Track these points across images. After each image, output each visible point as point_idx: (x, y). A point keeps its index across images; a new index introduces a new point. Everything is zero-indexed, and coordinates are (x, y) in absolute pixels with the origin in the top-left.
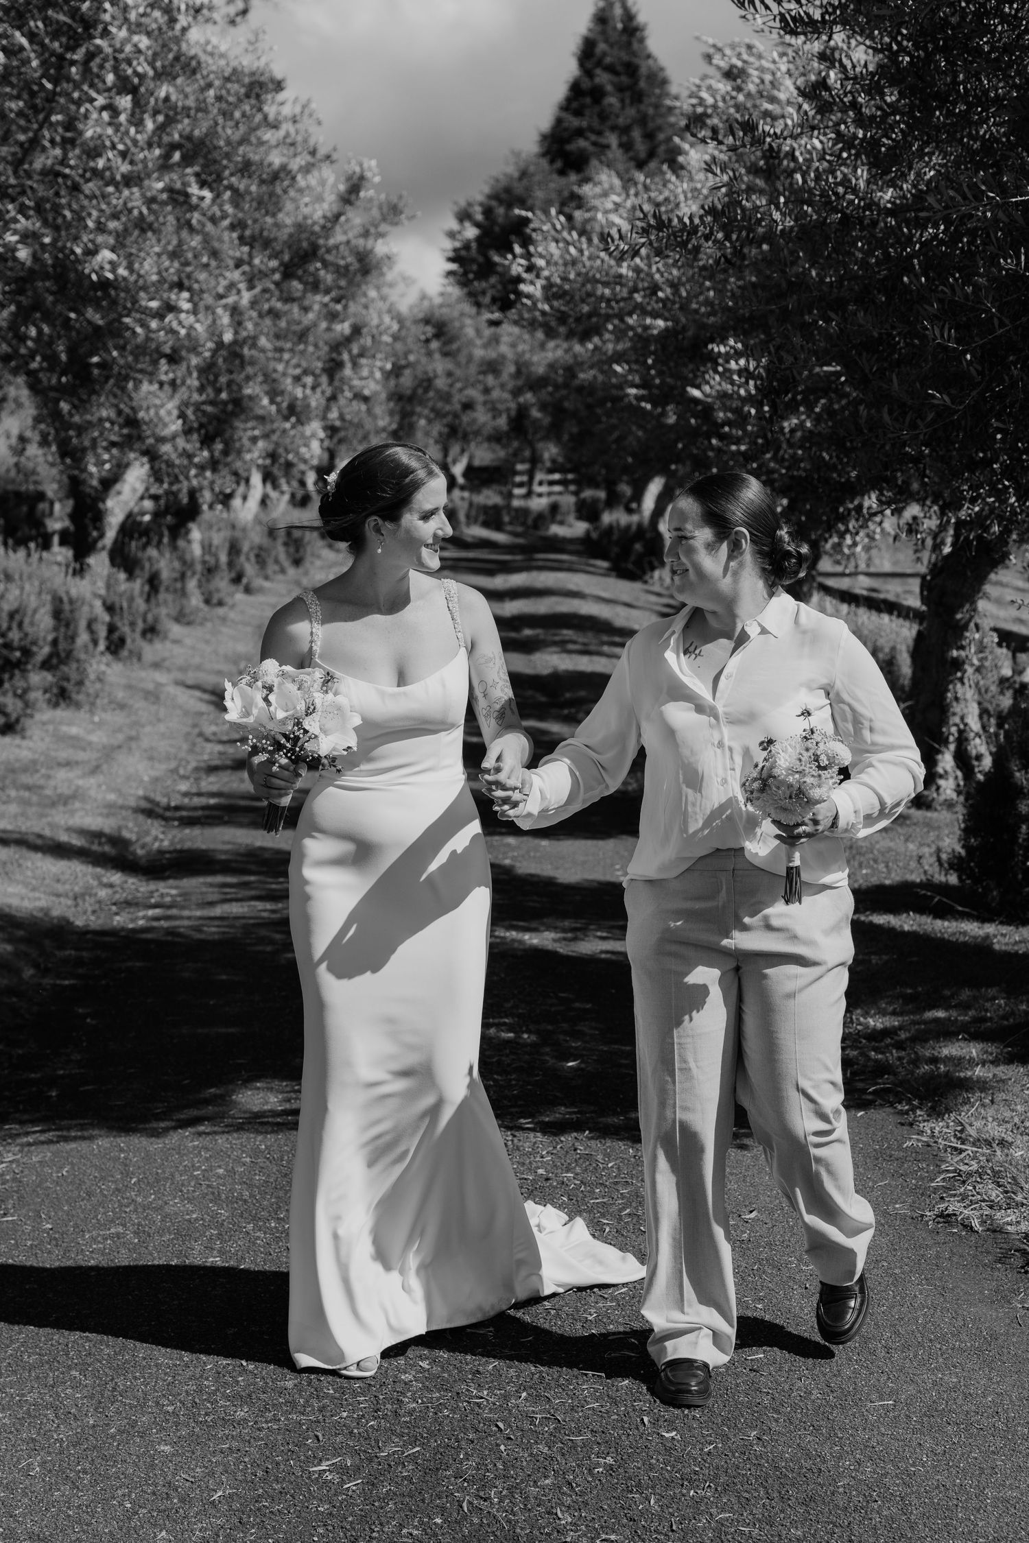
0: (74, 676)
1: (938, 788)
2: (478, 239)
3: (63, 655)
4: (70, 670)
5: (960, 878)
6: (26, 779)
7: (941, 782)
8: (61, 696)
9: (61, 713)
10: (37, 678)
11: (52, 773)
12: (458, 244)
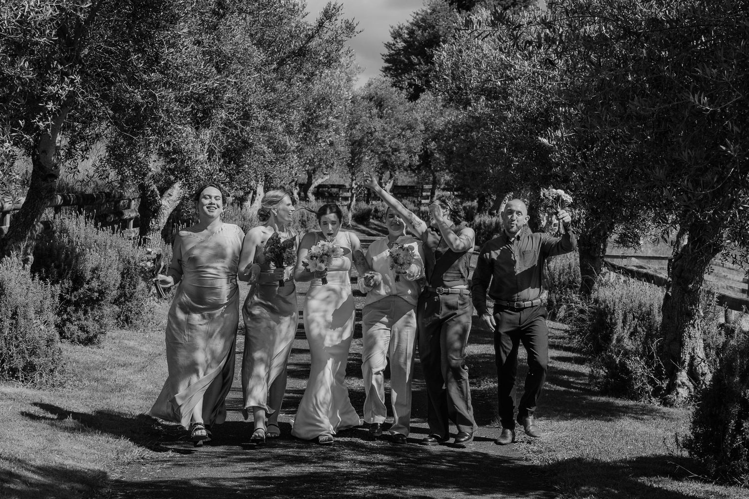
0: (135, 310)
1: (678, 393)
2: (405, 49)
3: (128, 296)
4: (132, 305)
5: (690, 453)
6: (97, 374)
7: (680, 390)
8: (125, 321)
9: (124, 332)
10: (109, 310)
11: (114, 370)
12: (392, 52)
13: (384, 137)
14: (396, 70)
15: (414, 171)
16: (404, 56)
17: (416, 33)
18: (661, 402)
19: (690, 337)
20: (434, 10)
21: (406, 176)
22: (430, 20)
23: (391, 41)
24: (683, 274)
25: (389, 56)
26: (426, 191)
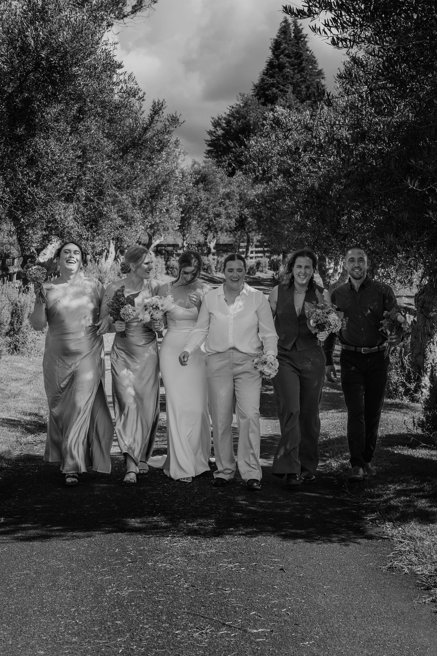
0: (21, 340)
1: (422, 393)
2: (223, 135)
3: (16, 330)
4: (19, 337)
5: (423, 430)
8: (15, 349)
9: (14, 357)
11: (9, 384)
12: (213, 138)
13: (208, 205)
14: (216, 153)
15: (232, 232)
16: (223, 141)
17: (232, 123)
18: (410, 399)
19: (431, 351)
20: (246, 104)
21: (226, 236)
22: (243, 112)
23: (212, 129)
24: (424, 305)
25: (211, 141)
26: (242, 247)
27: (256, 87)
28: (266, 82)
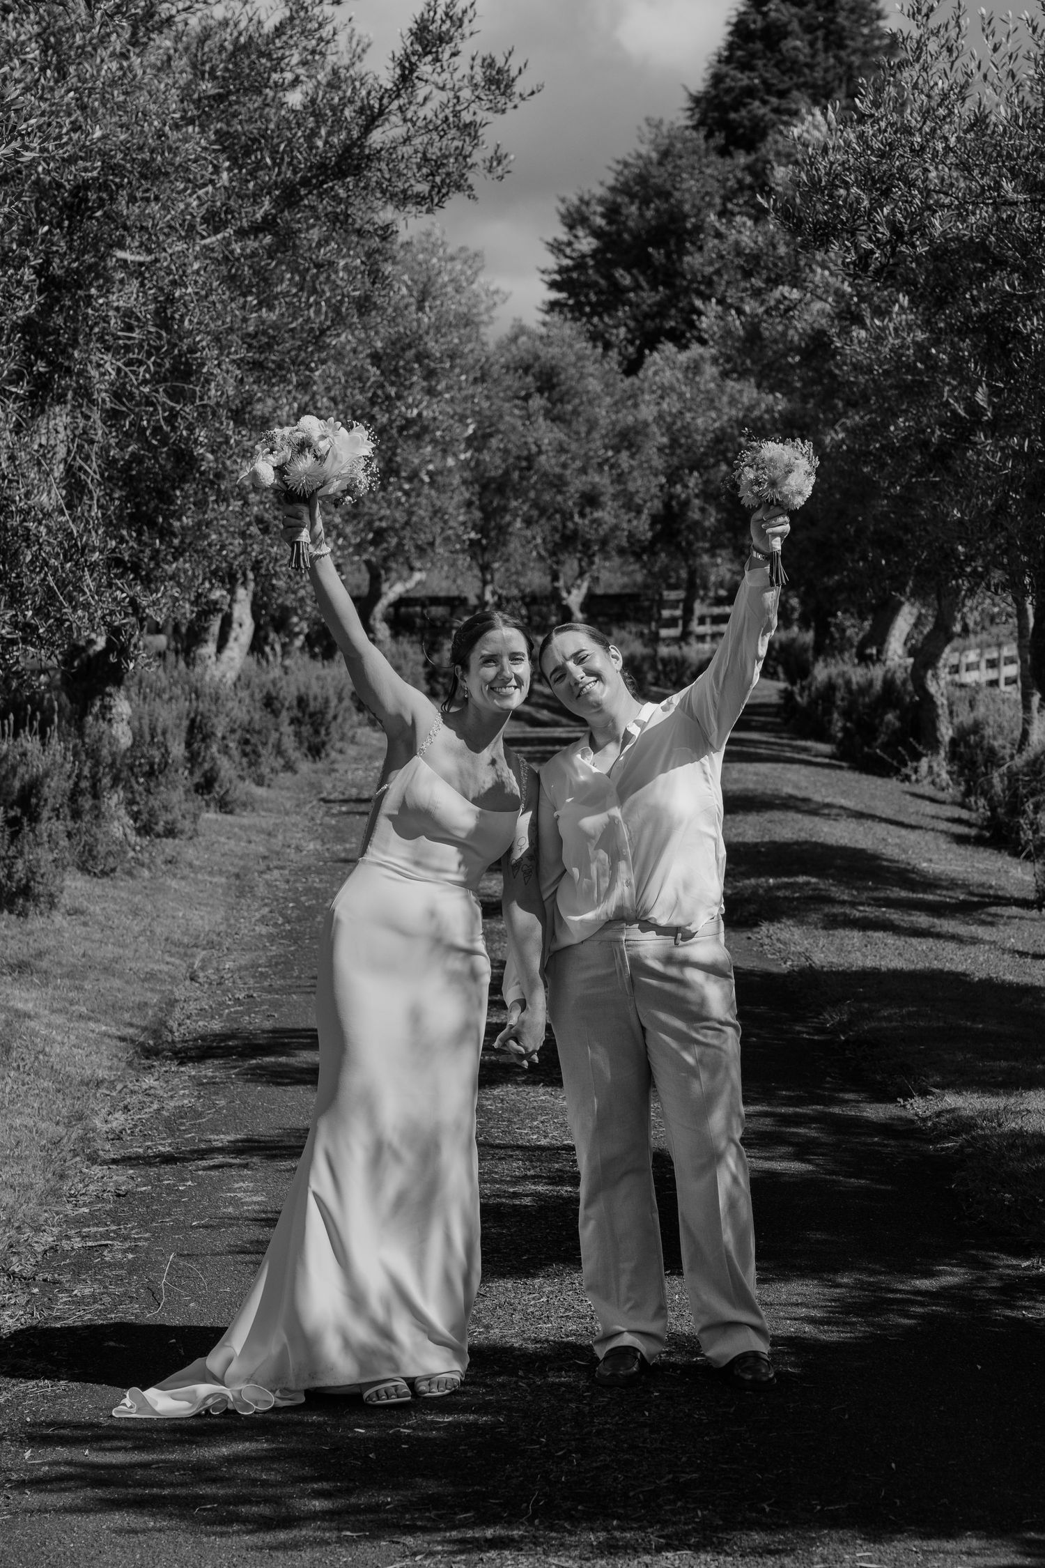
2: (598, 254)
12: (565, 262)
13: (564, 466)
15: (638, 557)
16: (598, 271)
17: (624, 211)
20: (665, 154)
21: (617, 569)
22: (659, 176)
25: (559, 272)
26: (674, 604)
27: (697, 100)
28: (728, 82)
